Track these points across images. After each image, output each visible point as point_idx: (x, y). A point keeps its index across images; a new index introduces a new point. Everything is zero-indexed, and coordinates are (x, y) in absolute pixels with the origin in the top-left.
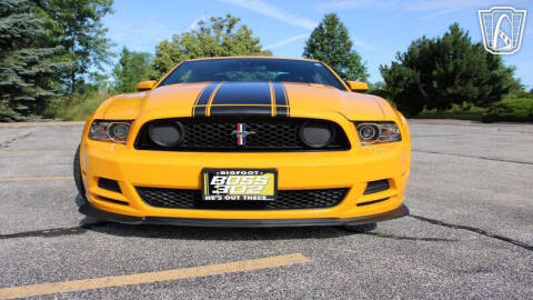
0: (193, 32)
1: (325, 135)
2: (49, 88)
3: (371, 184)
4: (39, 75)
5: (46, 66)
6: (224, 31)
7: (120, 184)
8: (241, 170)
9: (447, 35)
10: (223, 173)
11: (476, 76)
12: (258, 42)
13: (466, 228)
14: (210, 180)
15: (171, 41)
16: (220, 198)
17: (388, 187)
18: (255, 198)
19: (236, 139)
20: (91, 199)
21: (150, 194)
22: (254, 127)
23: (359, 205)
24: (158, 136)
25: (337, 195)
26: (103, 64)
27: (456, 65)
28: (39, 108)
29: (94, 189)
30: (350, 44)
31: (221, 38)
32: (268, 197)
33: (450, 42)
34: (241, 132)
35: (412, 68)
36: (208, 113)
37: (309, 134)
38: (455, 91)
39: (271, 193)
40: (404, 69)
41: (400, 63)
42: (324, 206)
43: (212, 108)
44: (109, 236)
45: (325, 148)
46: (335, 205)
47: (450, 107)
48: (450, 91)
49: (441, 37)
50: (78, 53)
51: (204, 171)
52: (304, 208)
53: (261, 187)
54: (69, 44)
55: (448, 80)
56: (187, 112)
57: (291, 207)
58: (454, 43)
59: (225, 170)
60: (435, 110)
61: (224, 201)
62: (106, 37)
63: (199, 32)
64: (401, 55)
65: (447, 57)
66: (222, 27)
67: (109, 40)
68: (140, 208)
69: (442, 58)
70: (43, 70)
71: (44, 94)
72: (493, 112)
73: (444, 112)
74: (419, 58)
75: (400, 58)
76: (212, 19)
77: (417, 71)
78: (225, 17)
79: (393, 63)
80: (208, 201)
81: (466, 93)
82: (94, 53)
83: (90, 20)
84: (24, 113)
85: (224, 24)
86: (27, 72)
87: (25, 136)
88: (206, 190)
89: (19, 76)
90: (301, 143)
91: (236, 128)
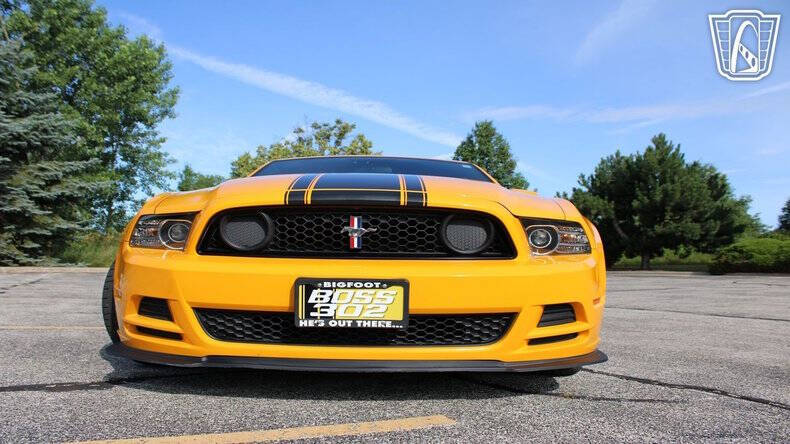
0: (287, 143)
1: (478, 235)
2: (74, 219)
3: (549, 309)
4: (60, 199)
5: (71, 186)
6: (332, 143)
7: (172, 305)
8: (354, 281)
9: (649, 149)
10: (327, 284)
11: (695, 207)
13: (696, 388)
14: (308, 296)
15: (254, 155)
16: (322, 325)
17: (574, 318)
18: (374, 325)
19: (348, 239)
20: (126, 334)
21: (217, 320)
23: (533, 342)
24: (233, 234)
25: (497, 324)
26: (155, 189)
27: (665, 193)
28: (56, 247)
29: (131, 316)
30: (512, 165)
31: (327, 152)
32: (394, 322)
33: (654, 160)
34: (355, 230)
35: (603, 198)
36: (308, 199)
37: (455, 234)
38: (666, 230)
39: (399, 316)
40: (591, 198)
41: (585, 189)
42: (479, 342)
43: (314, 193)
44: (148, 393)
45: (478, 255)
46: (495, 340)
47: (661, 254)
48: (658, 229)
49: (642, 153)
50: (121, 171)
51: (299, 281)
52: (449, 344)
53: (380, 308)
54: (108, 159)
55: (654, 213)
56: (278, 200)
57: (427, 341)
58: (661, 162)
59: (331, 280)
60: (639, 259)
62: (161, 150)
63: (296, 143)
64: (586, 178)
65: (651, 181)
66: (328, 137)
67: (166, 155)
68: (200, 343)
69: (645, 182)
70: (67, 192)
71: (65, 227)
72: (724, 258)
73: (651, 261)
74: (612, 183)
75: (585, 184)
76: (315, 126)
77: (610, 201)
78: (333, 124)
79: (574, 190)
80: (304, 328)
81: (682, 232)
82: (143, 172)
83: (140, 125)
84: (32, 253)
85: (332, 133)
86: (44, 194)
87: (32, 283)
88: (301, 312)
89: (32, 198)
90: (443, 247)
91: (348, 224)
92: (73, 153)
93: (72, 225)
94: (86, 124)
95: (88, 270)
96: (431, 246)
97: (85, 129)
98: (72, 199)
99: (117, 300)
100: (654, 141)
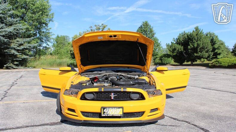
1: (138, 95)
3: (151, 110)
4: (23, 49)
5: (26, 46)
8: (113, 107)
9: (194, 31)
10: (108, 108)
11: (206, 48)
13: (184, 121)
14: (104, 110)
15: (78, 35)
16: (107, 115)
17: (158, 110)
18: (117, 115)
22: (116, 94)
23: (148, 116)
24: (87, 96)
25: (141, 113)
26: (49, 43)
27: (198, 45)
28: (23, 63)
30: (154, 34)
32: (121, 115)
33: (195, 34)
34: (112, 96)
35: (180, 45)
36: (103, 90)
37: (133, 96)
38: (198, 55)
40: (176, 45)
42: (138, 117)
45: (138, 100)
46: (141, 116)
47: (196, 61)
48: (195, 54)
49: (191, 32)
50: (38, 38)
51: (102, 108)
52: (132, 117)
53: (119, 112)
54: (35, 35)
55: (195, 50)
56: (97, 90)
57: (127, 117)
58: (197, 35)
60: (190, 63)
62: (50, 32)
64: (175, 39)
65: (194, 41)
67: (52, 33)
68: (82, 118)
69: (192, 41)
71: (25, 57)
72: (213, 64)
73: (194, 63)
74: (183, 40)
75: (174, 41)
76: (95, 26)
77: (182, 46)
78: (100, 25)
79: (172, 42)
80: (103, 116)
81: (202, 55)
82: (45, 38)
83: (44, 25)
84: (17, 65)
85: (101, 28)
86: (19, 48)
87: (21, 77)
88: (102, 113)
89: (15, 50)
90: (130, 98)
91: (111, 94)
93: (27, 57)
94: (29, 27)
95: (33, 70)
96: (128, 98)
97: (28, 28)
98: (26, 49)
99: (61, 106)
100: (195, 28)
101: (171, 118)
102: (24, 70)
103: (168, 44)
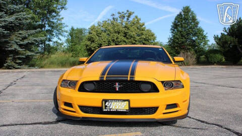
0: (109, 20)
1: (149, 86)
2: (33, 51)
3: (168, 105)
4: (28, 44)
5: (31, 39)
6: (125, 19)
7: (73, 104)
8: (116, 100)
12: (144, 25)
14: (105, 103)
15: (96, 25)
17: (177, 107)
18: (122, 111)
19: (115, 88)
20: (61, 110)
21: (84, 108)
22: (122, 84)
23: (164, 113)
25: (154, 110)
26: (60, 37)
28: (27, 62)
29: (62, 106)
30: (197, 23)
31: (124, 23)
32: (126, 110)
34: (117, 86)
35: (233, 37)
36: (105, 79)
39: (128, 109)
40: (228, 37)
41: (226, 34)
42: (149, 114)
43: (106, 77)
44: (67, 125)
45: (149, 92)
46: (153, 113)
50: (47, 31)
51: (103, 100)
52: (142, 114)
53: (124, 107)
56: (97, 79)
57: (136, 114)
59: (111, 100)
61: (110, 111)
62: (62, 22)
63: (112, 20)
64: (226, 29)
66: (124, 17)
67: (64, 24)
68: (80, 114)
70: (30, 42)
71: (30, 54)
75: (226, 31)
76: (119, 13)
77: (236, 38)
78: (126, 12)
79: (222, 34)
80: (105, 111)
82: (56, 31)
83: (54, 14)
84: (20, 64)
85: (125, 15)
86: (22, 43)
87: (22, 78)
88: (104, 107)
89: (17, 45)
90: (140, 90)
91: (115, 84)
92: (31, 27)
93: (32, 54)
94: (35, 16)
95: (39, 70)
96: (137, 89)
98: (32, 44)
101: (199, 120)
102: (28, 70)
103: (216, 36)
